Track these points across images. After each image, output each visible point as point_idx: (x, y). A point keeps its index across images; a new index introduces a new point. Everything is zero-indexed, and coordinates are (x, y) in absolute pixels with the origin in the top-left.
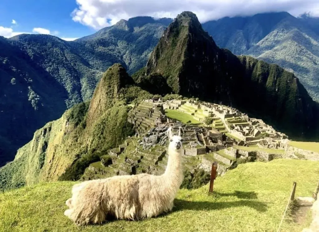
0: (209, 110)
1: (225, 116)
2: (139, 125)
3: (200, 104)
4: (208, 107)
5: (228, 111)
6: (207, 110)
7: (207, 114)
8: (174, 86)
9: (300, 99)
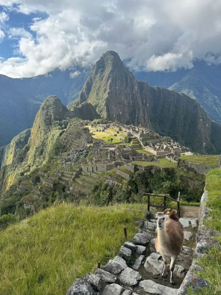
0: (128, 131)
1: (140, 135)
2: (70, 146)
3: (121, 127)
4: (127, 129)
5: (143, 132)
6: (126, 131)
7: (126, 134)
8: (103, 113)
9: (201, 120)
